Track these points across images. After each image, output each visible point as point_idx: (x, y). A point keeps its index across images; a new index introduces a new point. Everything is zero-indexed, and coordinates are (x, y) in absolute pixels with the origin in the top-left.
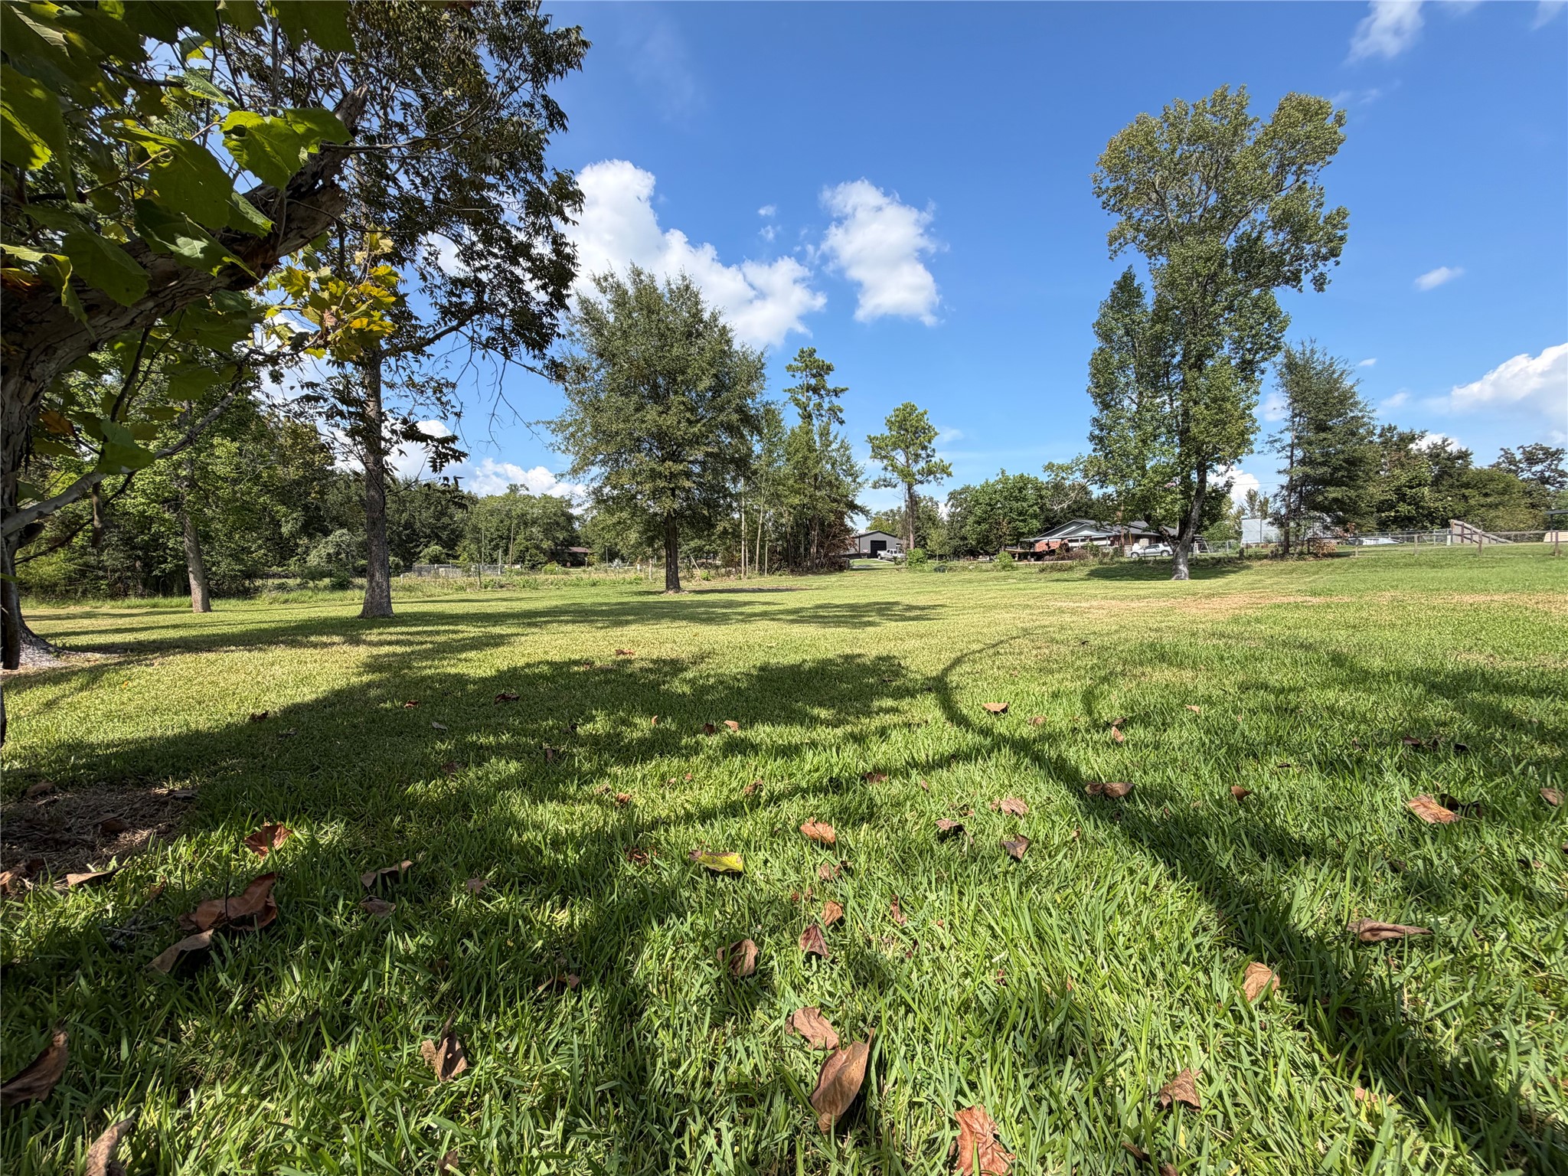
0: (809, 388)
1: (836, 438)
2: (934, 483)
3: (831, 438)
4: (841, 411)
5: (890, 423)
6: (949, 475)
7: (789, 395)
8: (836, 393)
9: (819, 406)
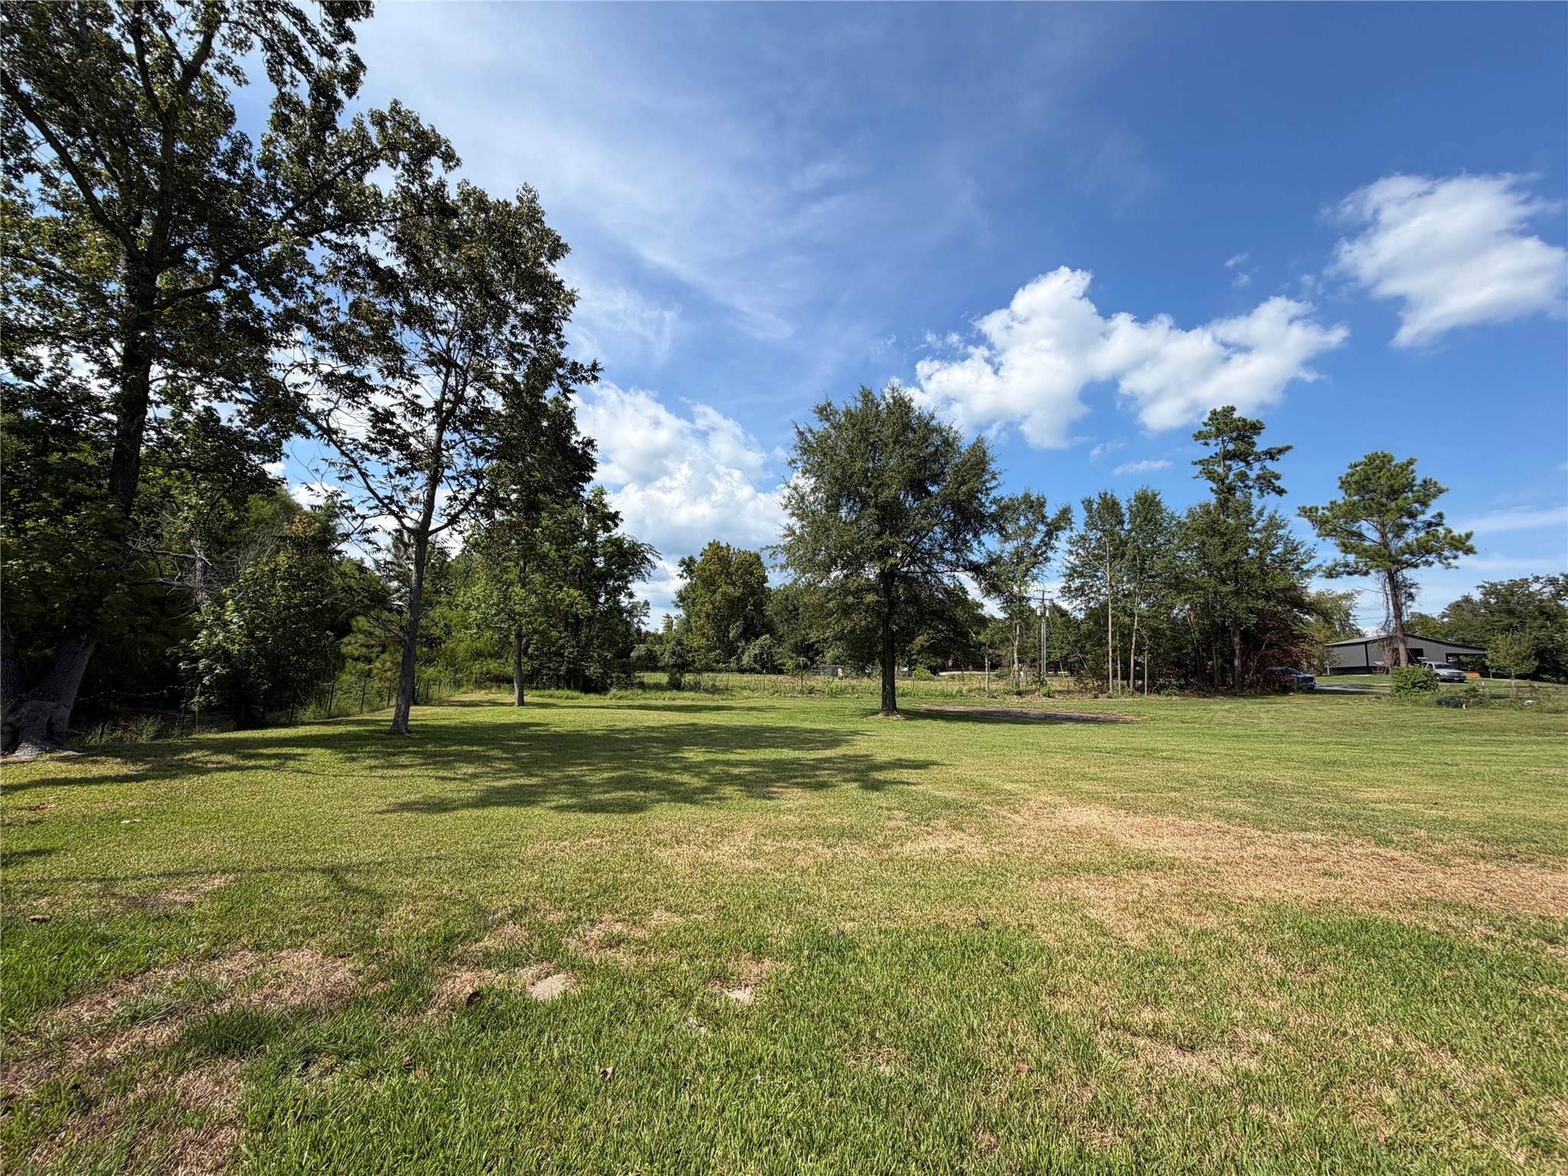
0: (1229, 456)
1: (1261, 514)
2: (1437, 565)
3: (1254, 516)
4: (1277, 478)
5: (1345, 484)
6: (1469, 551)
7: (1200, 468)
8: (1271, 455)
9: (1243, 477)
